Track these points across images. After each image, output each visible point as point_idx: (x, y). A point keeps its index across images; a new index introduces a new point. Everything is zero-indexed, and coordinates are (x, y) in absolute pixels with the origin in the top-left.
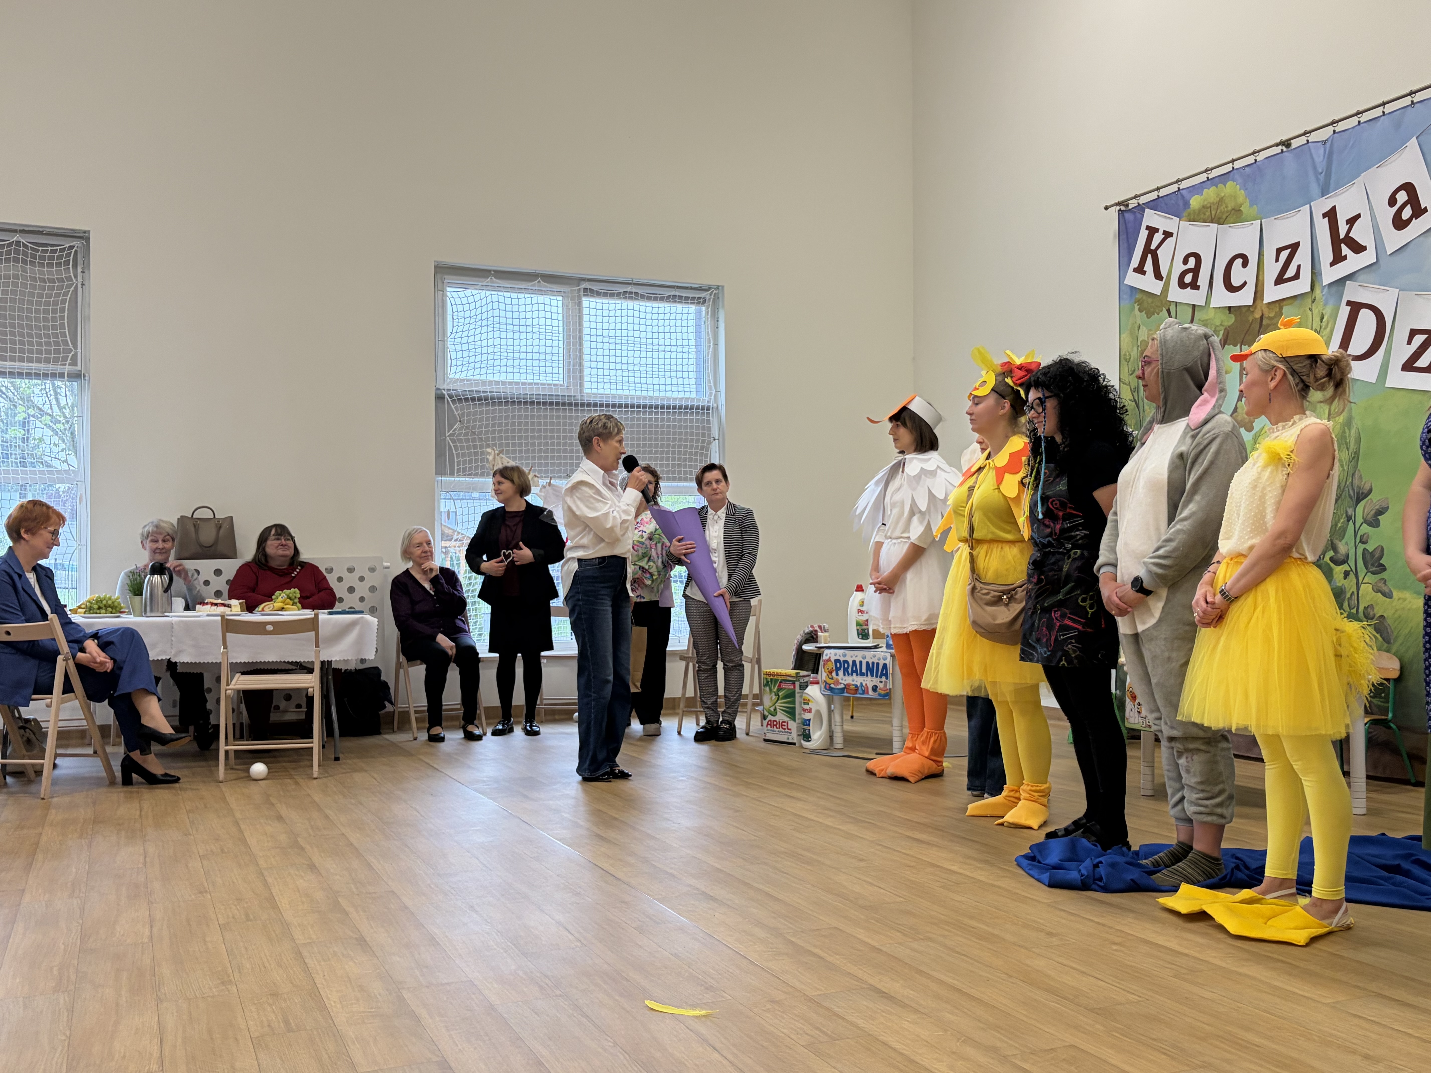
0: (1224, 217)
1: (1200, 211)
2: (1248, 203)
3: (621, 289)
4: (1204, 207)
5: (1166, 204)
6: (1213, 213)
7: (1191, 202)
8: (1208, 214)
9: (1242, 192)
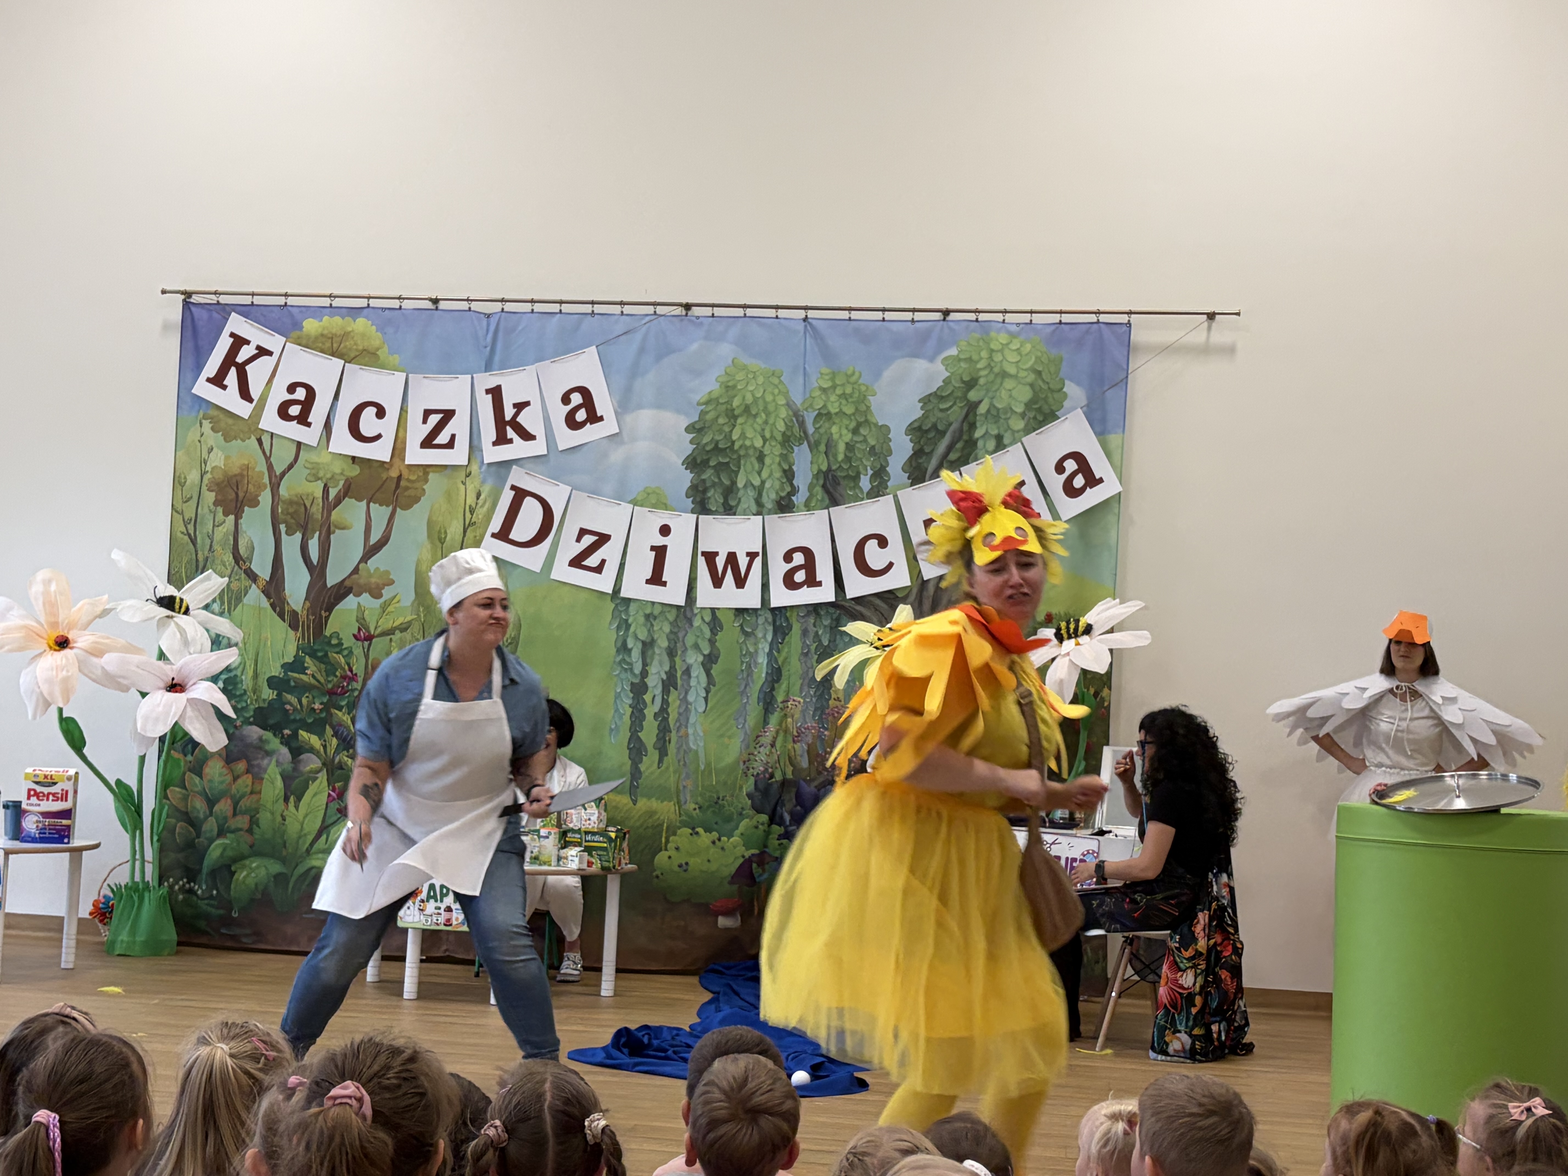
0: (352, 355)
1: (316, 338)
2: (386, 349)
4: (322, 335)
5: (265, 316)
6: (335, 345)
7: (304, 324)
8: (328, 345)
9: (379, 334)
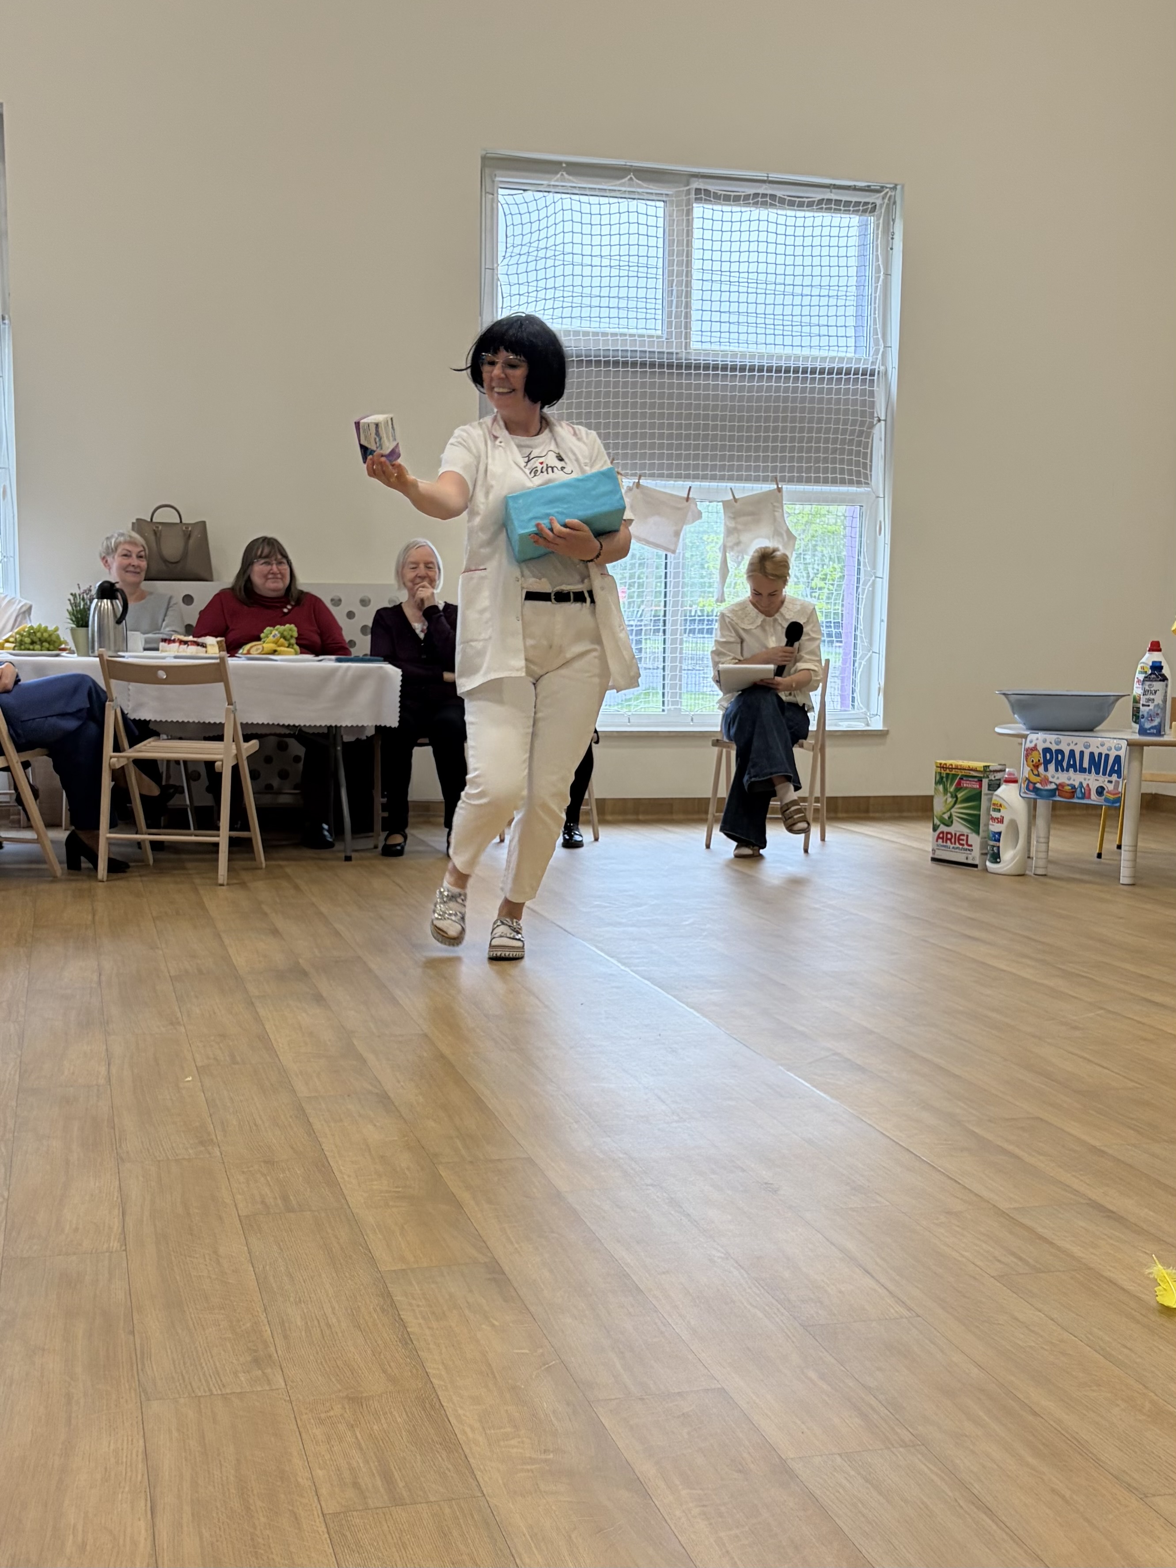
3: (750, 190)
